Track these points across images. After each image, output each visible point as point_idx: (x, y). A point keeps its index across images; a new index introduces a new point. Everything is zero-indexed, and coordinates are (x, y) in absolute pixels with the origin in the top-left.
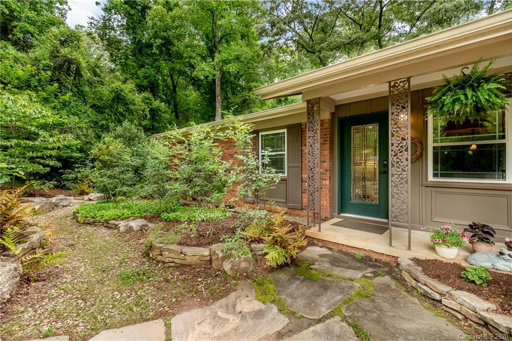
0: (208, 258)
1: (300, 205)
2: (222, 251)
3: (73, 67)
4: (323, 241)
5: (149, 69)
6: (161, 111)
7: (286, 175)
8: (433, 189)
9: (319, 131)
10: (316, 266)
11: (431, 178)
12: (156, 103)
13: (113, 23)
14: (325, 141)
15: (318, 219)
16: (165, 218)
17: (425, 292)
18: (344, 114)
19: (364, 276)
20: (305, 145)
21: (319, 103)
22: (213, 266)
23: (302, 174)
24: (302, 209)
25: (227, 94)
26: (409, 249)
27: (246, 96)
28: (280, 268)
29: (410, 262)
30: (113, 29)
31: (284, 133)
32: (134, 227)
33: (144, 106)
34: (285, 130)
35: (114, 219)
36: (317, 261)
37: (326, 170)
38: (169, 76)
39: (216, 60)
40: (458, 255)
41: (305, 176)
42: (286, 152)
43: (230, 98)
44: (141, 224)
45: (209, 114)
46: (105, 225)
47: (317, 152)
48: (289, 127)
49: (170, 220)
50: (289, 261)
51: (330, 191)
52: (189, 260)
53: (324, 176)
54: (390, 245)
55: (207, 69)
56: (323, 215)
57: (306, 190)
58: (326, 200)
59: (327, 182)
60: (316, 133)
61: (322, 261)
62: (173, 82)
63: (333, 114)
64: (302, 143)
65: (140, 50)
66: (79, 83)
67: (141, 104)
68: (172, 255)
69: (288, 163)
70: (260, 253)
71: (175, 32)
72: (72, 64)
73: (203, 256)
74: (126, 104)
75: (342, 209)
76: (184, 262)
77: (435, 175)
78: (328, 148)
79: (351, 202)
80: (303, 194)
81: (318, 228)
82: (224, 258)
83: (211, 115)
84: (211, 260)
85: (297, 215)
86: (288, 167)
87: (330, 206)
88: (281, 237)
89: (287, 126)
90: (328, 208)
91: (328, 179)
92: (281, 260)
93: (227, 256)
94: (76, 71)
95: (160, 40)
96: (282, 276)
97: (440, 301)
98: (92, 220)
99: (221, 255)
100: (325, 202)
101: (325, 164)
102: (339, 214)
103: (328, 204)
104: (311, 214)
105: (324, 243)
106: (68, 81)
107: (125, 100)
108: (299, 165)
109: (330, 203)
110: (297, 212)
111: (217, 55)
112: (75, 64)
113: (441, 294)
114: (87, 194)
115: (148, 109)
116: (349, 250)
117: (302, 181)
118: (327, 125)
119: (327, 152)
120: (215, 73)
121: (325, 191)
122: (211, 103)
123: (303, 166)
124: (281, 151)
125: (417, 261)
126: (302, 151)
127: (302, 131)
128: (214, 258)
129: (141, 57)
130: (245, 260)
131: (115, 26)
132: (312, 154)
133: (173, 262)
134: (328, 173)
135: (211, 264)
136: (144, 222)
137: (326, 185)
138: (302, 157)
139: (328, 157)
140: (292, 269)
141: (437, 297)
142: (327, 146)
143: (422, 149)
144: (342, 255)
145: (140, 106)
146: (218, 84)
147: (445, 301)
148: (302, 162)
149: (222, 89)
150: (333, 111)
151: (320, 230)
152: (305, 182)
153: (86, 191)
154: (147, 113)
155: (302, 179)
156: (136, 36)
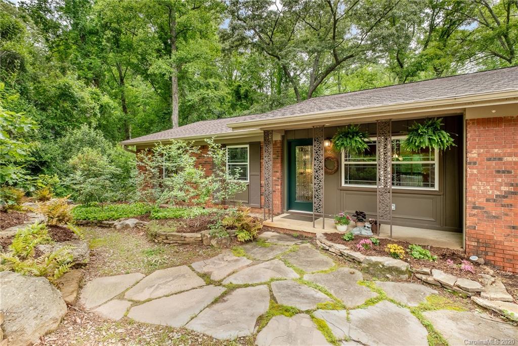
0: (201, 239)
1: (259, 205)
2: (210, 234)
3: (18, 62)
4: (275, 228)
5: (94, 59)
6: (110, 107)
7: (248, 181)
8: (345, 192)
9: (272, 153)
10: (269, 241)
11: (343, 184)
12: (105, 99)
13: (50, 5)
14: (278, 156)
15: (272, 214)
16: (156, 216)
17: (324, 247)
18: (291, 137)
19: (296, 244)
20: (263, 159)
21: (272, 133)
22: (204, 243)
23: (261, 181)
24: (261, 207)
25: (183, 90)
26: (324, 228)
27: (205, 94)
28: (247, 243)
29: (322, 235)
30: (50, 11)
31: (247, 148)
32: (130, 225)
33: (93, 104)
34: (248, 146)
35: (106, 220)
36: (269, 239)
37: (278, 178)
38: (115, 66)
39: (173, 57)
40: (347, 230)
41: (263, 182)
42: (248, 163)
43: (186, 95)
44: (135, 222)
45: (165, 111)
46: (99, 225)
47: (271, 167)
48: (251, 144)
49: (160, 218)
50: (252, 238)
51: (281, 194)
52: (187, 240)
53: (277, 183)
54: (314, 227)
55: (164, 67)
56: (275, 211)
57: (263, 193)
58: (277, 200)
59: (279, 187)
60: (270, 154)
61: (273, 239)
62: (120, 73)
63: (283, 137)
64: (261, 158)
65: (83, 37)
66: (23, 80)
67: (90, 102)
68: (175, 238)
69: (250, 172)
70: (233, 235)
71: (128, 24)
72: (16, 59)
73: (197, 238)
74: (75, 102)
75: (290, 207)
76: (184, 242)
77: (346, 182)
78: (280, 162)
79: (296, 201)
80: (262, 196)
81: (271, 220)
82: (211, 238)
83: (167, 112)
84: (202, 241)
85: (257, 213)
86: (250, 175)
87: (281, 205)
88: (247, 224)
89: (250, 143)
90: (280, 206)
91: (280, 184)
92: (247, 238)
93: (213, 237)
94: (20, 66)
95: (111, 33)
96: (248, 246)
97: (328, 250)
98: (84, 222)
99: (209, 236)
100: (277, 202)
101: (278, 174)
102: (287, 210)
103: (280, 203)
104: (267, 210)
105: (275, 229)
106: (12, 77)
107: (73, 97)
108: (259, 173)
109: (281, 202)
110: (257, 210)
111: (174, 52)
112: (19, 58)
113: (329, 247)
114: (48, 199)
115: (98, 107)
116: (291, 233)
117: (261, 186)
118: (279, 145)
119: (279, 165)
120: (172, 70)
121: (278, 194)
122: (166, 99)
123: (262, 175)
124: (245, 162)
125: (326, 234)
126: (261, 163)
127: (261, 148)
128: (204, 238)
129: (85, 45)
130: (225, 238)
131: (52, 8)
132: (267, 168)
133: (177, 243)
134: (280, 180)
135: (202, 242)
136: (137, 221)
137: (278, 189)
138: (261, 167)
139: (280, 168)
140: (254, 243)
141: (327, 248)
142: (279, 160)
143: (338, 166)
144: (286, 236)
145: (91, 104)
146: (175, 81)
147: (330, 250)
148: (261, 172)
149: (179, 85)
150: (283, 134)
151: (272, 221)
152: (263, 187)
153: (47, 196)
154: (97, 111)
155: (261, 184)
156: (79, 21)
